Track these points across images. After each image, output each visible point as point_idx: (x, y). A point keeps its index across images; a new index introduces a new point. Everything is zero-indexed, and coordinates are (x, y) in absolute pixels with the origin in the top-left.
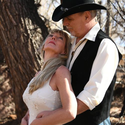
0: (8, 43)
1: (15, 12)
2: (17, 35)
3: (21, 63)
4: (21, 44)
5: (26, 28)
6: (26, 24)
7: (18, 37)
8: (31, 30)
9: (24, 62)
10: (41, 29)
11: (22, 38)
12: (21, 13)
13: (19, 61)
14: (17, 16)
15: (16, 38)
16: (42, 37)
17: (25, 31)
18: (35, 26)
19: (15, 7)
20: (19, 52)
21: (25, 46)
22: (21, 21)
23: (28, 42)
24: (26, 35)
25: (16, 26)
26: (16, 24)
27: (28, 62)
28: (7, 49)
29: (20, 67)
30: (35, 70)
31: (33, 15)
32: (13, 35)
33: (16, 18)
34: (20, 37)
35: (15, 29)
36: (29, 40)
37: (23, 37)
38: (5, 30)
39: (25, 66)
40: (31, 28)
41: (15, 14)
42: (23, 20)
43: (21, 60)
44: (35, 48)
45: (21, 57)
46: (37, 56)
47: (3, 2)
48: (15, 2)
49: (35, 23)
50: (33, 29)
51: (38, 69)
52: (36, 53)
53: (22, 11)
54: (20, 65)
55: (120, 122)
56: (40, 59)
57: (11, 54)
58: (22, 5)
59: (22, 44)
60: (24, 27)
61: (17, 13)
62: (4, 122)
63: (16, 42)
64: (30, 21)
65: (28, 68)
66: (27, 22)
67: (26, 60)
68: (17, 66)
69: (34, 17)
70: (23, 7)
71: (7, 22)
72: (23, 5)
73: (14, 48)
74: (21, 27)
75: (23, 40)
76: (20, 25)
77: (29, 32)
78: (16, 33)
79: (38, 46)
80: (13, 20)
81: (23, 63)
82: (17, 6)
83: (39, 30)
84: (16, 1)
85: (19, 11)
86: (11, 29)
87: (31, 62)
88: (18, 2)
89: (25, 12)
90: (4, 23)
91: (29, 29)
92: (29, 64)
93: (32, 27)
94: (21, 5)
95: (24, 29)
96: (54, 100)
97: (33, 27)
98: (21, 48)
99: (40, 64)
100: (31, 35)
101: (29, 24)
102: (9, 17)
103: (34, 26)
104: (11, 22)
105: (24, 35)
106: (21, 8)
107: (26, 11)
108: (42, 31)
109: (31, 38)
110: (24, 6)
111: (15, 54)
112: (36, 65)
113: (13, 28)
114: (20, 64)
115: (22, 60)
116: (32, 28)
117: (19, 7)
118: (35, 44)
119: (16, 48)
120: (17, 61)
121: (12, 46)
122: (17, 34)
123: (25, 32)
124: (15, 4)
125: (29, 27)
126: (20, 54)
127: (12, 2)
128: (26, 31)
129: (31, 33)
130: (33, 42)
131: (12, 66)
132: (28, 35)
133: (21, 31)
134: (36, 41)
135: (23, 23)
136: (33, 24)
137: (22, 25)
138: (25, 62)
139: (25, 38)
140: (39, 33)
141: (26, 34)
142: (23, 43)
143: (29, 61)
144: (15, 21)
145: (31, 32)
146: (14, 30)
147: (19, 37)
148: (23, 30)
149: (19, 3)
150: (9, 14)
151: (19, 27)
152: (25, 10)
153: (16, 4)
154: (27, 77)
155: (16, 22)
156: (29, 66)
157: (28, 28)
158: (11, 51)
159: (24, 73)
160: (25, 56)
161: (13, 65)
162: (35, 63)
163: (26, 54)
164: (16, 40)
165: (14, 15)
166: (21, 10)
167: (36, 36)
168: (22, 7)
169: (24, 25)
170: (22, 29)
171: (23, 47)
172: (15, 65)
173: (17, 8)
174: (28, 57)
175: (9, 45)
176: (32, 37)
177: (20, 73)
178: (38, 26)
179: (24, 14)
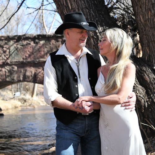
4: (92, 46)
8: (100, 33)
11: (92, 40)
12: (89, 17)
18: (104, 27)
21: (96, 48)
24: (95, 37)
34: (90, 40)
47: (72, 9)
48: (82, 7)
50: (102, 31)
53: (90, 15)
58: (89, 9)
69: (103, 18)
70: (90, 11)
75: (93, 43)
77: (98, 34)
82: (85, 11)
84: (84, 7)
89: (93, 15)
97: (102, 28)
100: (100, 37)
109: (100, 39)
125: (98, 29)
127: (80, 8)
132: (98, 36)
139: (95, 40)
149: (86, 8)
152: (92, 13)
153: (84, 9)
166: (88, 14)
170: (91, 33)
173: (85, 13)
178: (107, 27)
179: (92, 17)
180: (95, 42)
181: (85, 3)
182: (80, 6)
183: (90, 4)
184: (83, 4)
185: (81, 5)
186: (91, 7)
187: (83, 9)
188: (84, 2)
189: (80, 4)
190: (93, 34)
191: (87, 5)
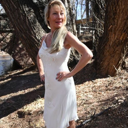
0: (14, 21)
4: (21, 21)
5: (23, 10)
7: (19, 16)
9: (25, 32)
10: (33, 10)
11: (22, 17)
13: (22, 32)
14: (17, 3)
16: (35, 15)
18: (30, 8)
20: (21, 26)
21: (24, 22)
22: (20, 6)
23: (26, 19)
24: (24, 15)
26: (17, 8)
27: (27, 32)
28: (14, 25)
29: (23, 35)
30: (33, 36)
32: (16, 16)
33: (16, 4)
36: (26, 18)
38: (11, 13)
41: (15, 1)
43: (23, 31)
44: (31, 23)
45: (23, 29)
46: (33, 28)
50: (28, 11)
51: (34, 36)
52: (31, 25)
56: (35, 29)
63: (18, 20)
64: (26, 5)
65: (28, 35)
66: (23, 6)
67: (26, 31)
68: (22, 35)
71: (11, 7)
73: (18, 24)
74: (20, 10)
75: (23, 18)
77: (26, 12)
78: (17, 14)
79: (32, 21)
80: (15, 6)
81: (25, 33)
83: (32, 10)
86: (14, 11)
87: (29, 32)
90: (10, 8)
91: (26, 10)
92: (28, 33)
93: (27, 9)
98: (22, 23)
99: (35, 32)
100: (27, 14)
101: (25, 7)
102: (12, 4)
104: (14, 7)
108: (34, 11)
111: (19, 28)
112: (33, 33)
113: (16, 11)
118: (31, 20)
121: (17, 23)
125: (25, 9)
128: (24, 12)
129: (27, 13)
130: (29, 18)
131: (19, 35)
132: (25, 14)
133: (20, 12)
134: (31, 18)
136: (28, 7)
137: (20, 8)
139: (23, 16)
140: (32, 12)
142: (23, 20)
144: (16, 6)
150: (12, 1)
151: (19, 10)
154: (28, 41)
155: (17, 7)
156: (29, 34)
157: (25, 10)
159: (26, 39)
162: (32, 32)
163: (26, 27)
164: (18, 18)
167: (31, 15)
169: (22, 8)
170: (21, 11)
171: (23, 22)
174: (27, 29)
175: (15, 22)
176: (28, 15)
177: (24, 39)
178: (31, 8)
180: (24, 18)
190: (22, 12)
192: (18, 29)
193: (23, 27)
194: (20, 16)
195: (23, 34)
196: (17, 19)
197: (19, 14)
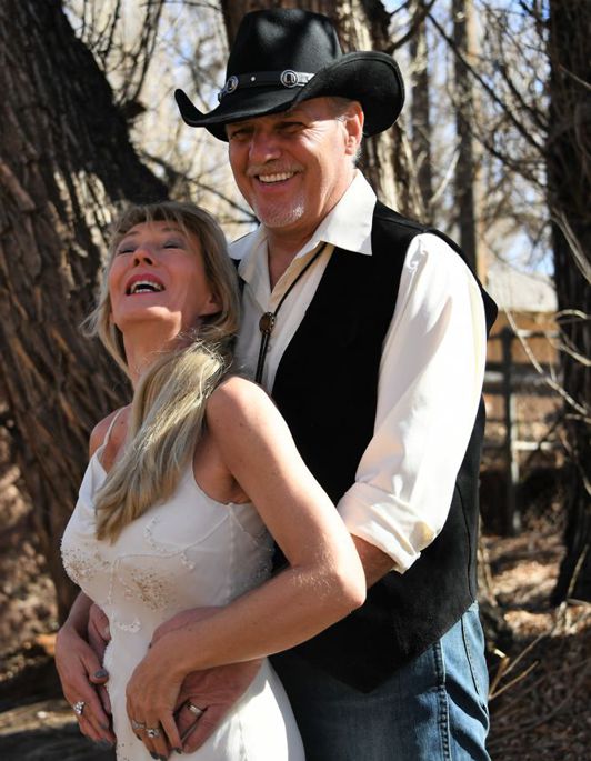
1: (25, 149)
2: (43, 258)
3: (67, 385)
4: (61, 296)
5: (80, 220)
6: (81, 201)
7: (44, 265)
8: (103, 229)
9: (83, 381)
11: (65, 267)
12: (52, 153)
13: (59, 378)
14: (35, 169)
15: (35, 272)
17: (76, 233)
18: (125, 204)
19: (24, 124)
20: (57, 335)
21: (83, 304)
22: (58, 190)
23: (94, 284)
24: (83, 253)
25: (31, 214)
26: (32, 205)
27: (100, 379)
29: (65, 405)
31: (108, 155)
32: (21, 260)
33: (32, 175)
34: (57, 264)
35: (29, 228)
37: (67, 262)
39: (88, 401)
40: (104, 217)
41: (24, 159)
42: (62, 185)
43: (66, 372)
45: (65, 360)
48: (20, 100)
49: (120, 191)
53: (57, 143)
54: (67, 399)
55: (556, 632)
57: (17, 348)
59: (69, 296)
60: (71, 217)
61: (32, 150)
62: (10, 674)
63: (38, 291)
64: (99, 184)
66: (82, 189)
67: (92, 371)
68: (51, 402)
69: (116, 167)
70: (58, 121)
72: (59, 112)
73: (33, 319)
74: (56, 216)
75: (71, 279)
76: (52, 207)
77: (97, 238)
78: (35, 249)
80: (17, 188)
81: (79, 386)
82: (32, 119)
84: (25, 98)
85: (43, 144)
86: (9, 229)
87: (114, 379)
88: (33, 99)
89: (70, 145)
91: (98, 222)
92: (107, 388)
93: (107, 214)
94: (49, 115)
95: (71, 224)
96: (232, 546)
97: (115, 211)
98: (66, 315)
100: (105, 253)
101: (96, 201)
103: (119, 207)
104: (9, 197)
105: (72, 255)
106: (50, 125)
107: (74, 140)
110: (63, 117)
111: (39, 348)
113: (22, 224)
114: (63, 390)
115: (75, 372)
116: (108, 220)
117: (39, 124)
119: (41, 319)
120: (50, 378)
121: (23, 311)
122: (40, 251)
123: (76, 240)
124: (19, 111)
125: (95, 214)
126: (63, 343)
128: (83, 232)
129: (105, 240)
131: (27, 406)
132: (94, 251)
133: (57, 236)
135: (65, 196)
136: (113, 196)
137: (61, 205)
138: (88, 380)
139: (79, 266)
141: (84, 248)
142: (72, 293)
143: (107, 376)
144: (29, 190)
145: (107, 236)
146: (26, 231)
147: (50, 263)
148: (69, 229)
149: (39, 105)
151: (48, 218)
152: (68, 137)
153: (27, 112)
155: (33, 196)
157: (90, 221)
158: (18, 331)
160: (85, 352)
161: (33, 397)
164: (38, 277)
165: (21, 164)
166: (50, 137)
168: (55, 124)
169: (69, 209)
170: (60, 228)
171: (71, 309)
172: (44, 399)
173: (33, 130)
175: (8, 306)
177: (70, 433)
179: (67, 155)
180: (82, 274)
181: (35, 84)
182: (12, 92)
183: (59, 88)
184: (25, 85)
185: (16, 89)
186: (62, 106)
187: (22, 110)
188: (31, 76)
189: (11, 86)
190: (71, 235)
191: (44, 95)
192: (25, 356)
193: (67, 339)
194: (50, 260)
195: (61, 397)
196: (27, 283)
197: (49, 249)
